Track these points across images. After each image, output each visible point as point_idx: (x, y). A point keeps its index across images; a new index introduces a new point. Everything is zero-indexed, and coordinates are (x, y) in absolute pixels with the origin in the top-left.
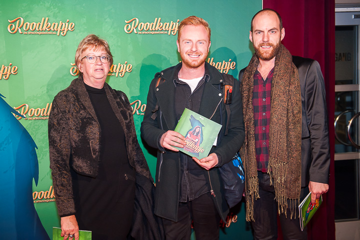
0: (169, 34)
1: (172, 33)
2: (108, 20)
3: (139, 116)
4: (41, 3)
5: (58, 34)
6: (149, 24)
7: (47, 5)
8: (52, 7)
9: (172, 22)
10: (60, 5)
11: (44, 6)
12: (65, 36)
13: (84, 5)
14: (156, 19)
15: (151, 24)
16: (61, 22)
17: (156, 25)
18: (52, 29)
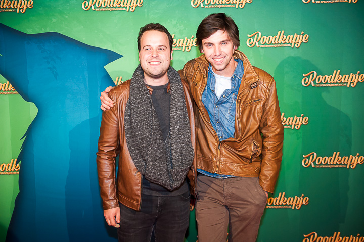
0: (292, 46)
1: (296, 45)
4: (169, 21)
5: (183, 50)
6: (271, 37)
8: (178, 25)
9: (296, 34)
10: (185, 22)
11: (171, 24)
12: (189, 51)
14: (279, 32)
15: (274, 38)
16: (186, 38)
17: (279, 38)
18: (178, 46)
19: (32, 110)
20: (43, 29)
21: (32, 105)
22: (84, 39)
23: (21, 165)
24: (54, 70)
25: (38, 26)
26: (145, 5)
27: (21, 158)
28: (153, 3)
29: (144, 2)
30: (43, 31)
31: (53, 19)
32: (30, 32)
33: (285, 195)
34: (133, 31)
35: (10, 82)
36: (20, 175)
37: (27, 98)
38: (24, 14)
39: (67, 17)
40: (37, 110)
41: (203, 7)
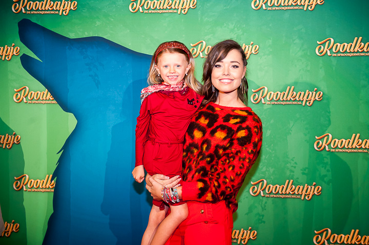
2: (297, 41)
3: (329, 153)
4: (225, 25)
7: (231, 26)
8: (236, 29)
10: (244, 26)
11: (228, 28)
12: (247, 59)
13: (270, 25)
19: (71, 121)
20: (86, 33)
21: (71, 116)
22: (130, 44)
23: (57, 182)
24: (96, 78)
25: (81, 30)
26: (199, 7)
27: (56, 174)
28: (208, 5)
29: (198, 4)
30: (86, 35)
31: (97, 22)
32: (72, 36)
33: (359, 232)
34: (184, 36)
35: (49, 90)
36: (55, 193)
37: (66, 108)
38: (67, 17)
39: (112, 20)
40: (76, 122)
41: (265, 10)
